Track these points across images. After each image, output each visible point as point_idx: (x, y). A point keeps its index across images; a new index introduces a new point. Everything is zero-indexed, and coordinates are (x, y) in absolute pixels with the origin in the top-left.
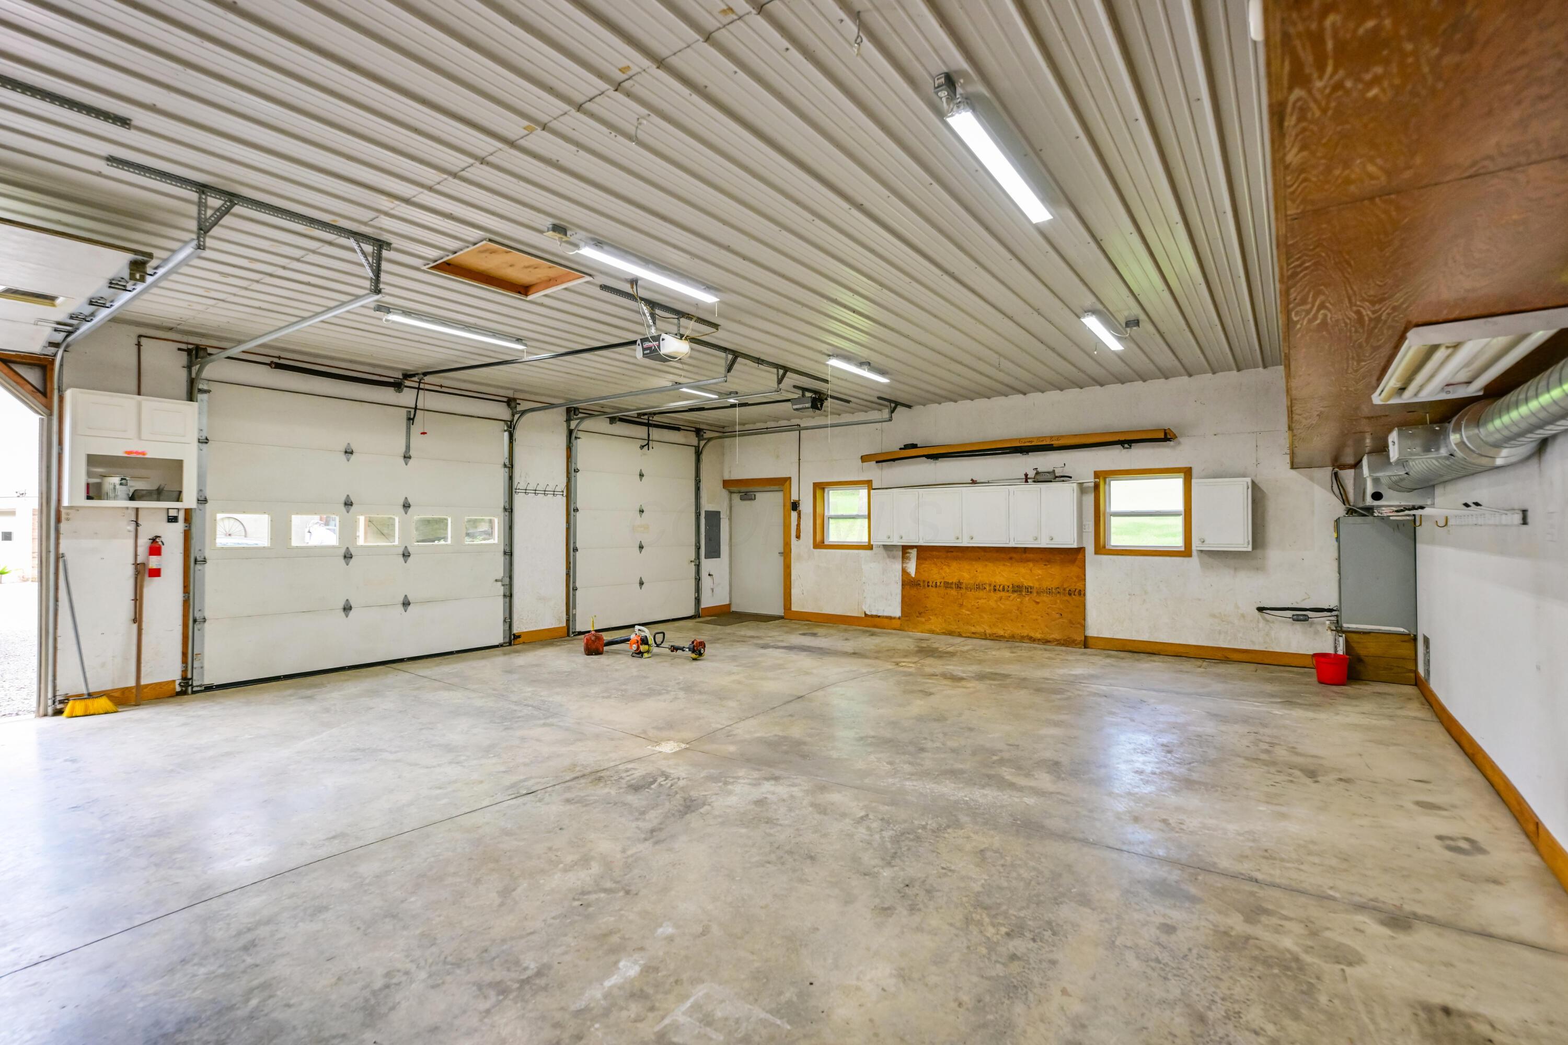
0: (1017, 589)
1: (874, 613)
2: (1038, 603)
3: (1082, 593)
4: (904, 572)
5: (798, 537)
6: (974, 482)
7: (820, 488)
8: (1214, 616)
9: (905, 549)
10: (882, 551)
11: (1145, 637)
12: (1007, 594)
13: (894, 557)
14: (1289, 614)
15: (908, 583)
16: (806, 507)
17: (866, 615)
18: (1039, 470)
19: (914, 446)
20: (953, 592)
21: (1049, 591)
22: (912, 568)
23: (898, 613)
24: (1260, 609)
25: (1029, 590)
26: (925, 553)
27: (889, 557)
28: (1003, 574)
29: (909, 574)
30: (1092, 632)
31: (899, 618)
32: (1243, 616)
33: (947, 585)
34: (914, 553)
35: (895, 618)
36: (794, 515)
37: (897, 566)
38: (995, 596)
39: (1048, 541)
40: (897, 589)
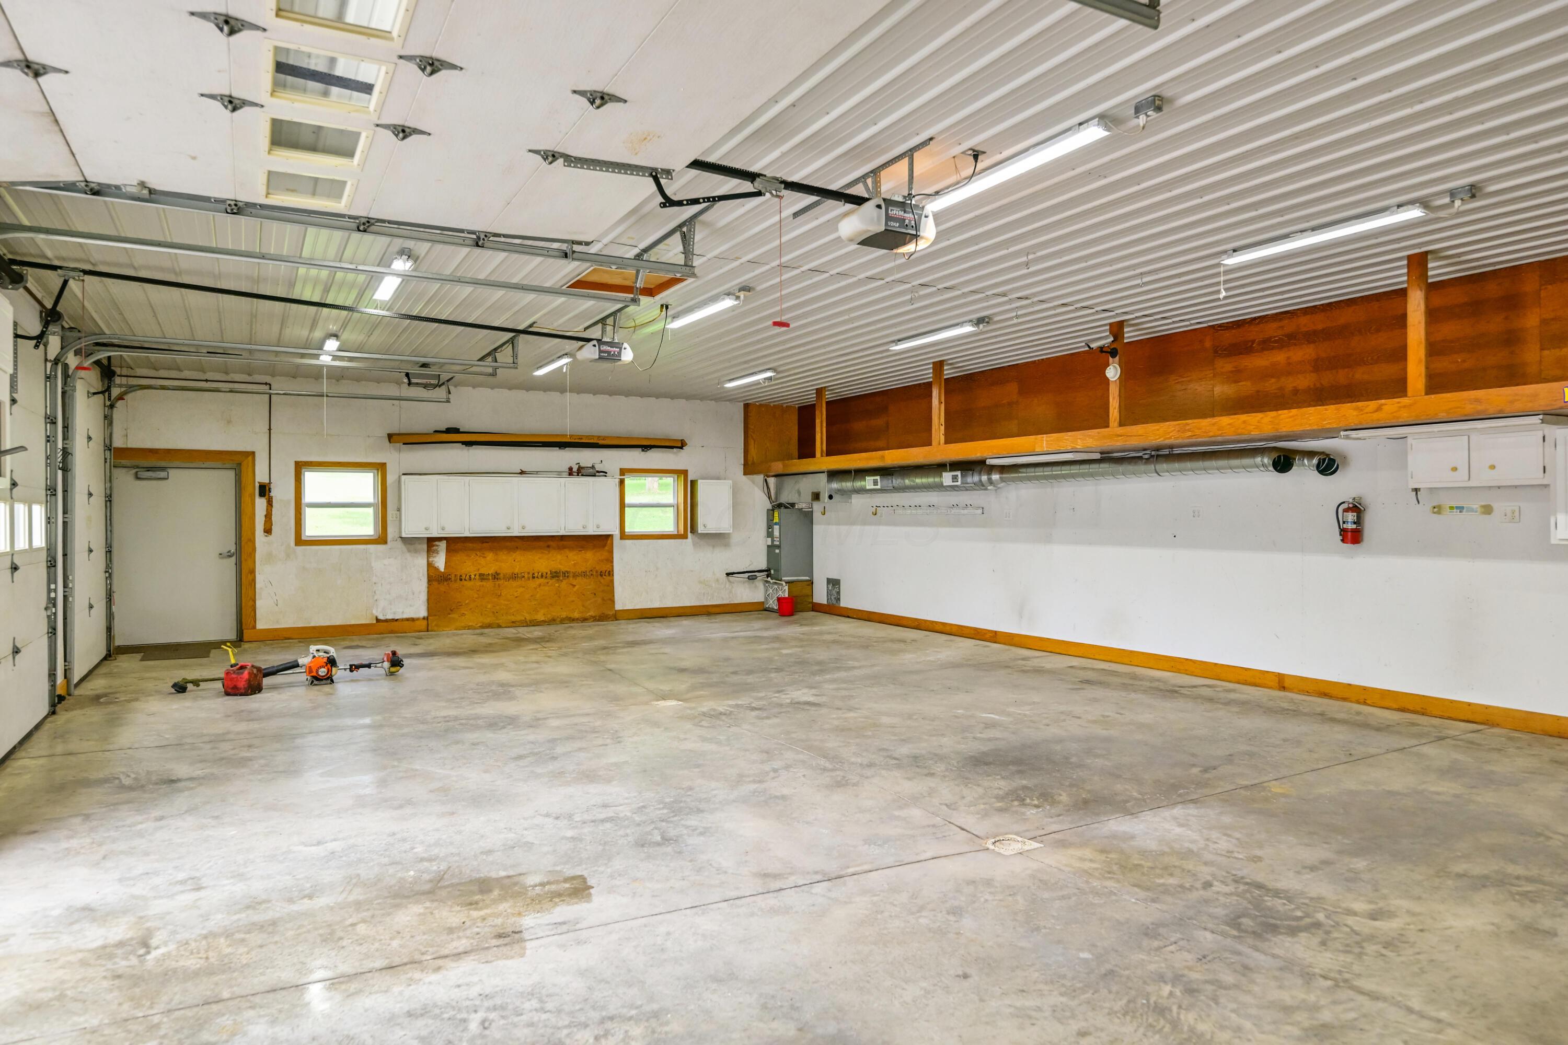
0: (555, 575)
1: (390, 617)
2: (574, 586)
3: (611, 573)
4: (430, 565)
5: (268, 531)
6: (522, 473)
7: (300, 467)
8: (700, 582)
9: (431, 542)
10: (400, 544)
11: (657, 605)
12: (546, 581)
13: (416, 551)
14: (747, 575)
15: (435, 579)
16: (282, 491)
17: (378, 620)
18: (582, 465)
19: (456, 431)
20: (489, 584)
21: (584, 574)
22: (440, 561)
23: (423, 613)
24: (728, 574)
25: (566, 574)
26: (456, 544)
27: (409, 551)
28: (543, 562)
29: (437, 569)
30: (618, 606)
31: (424, 618)
32: (717, 580)
33: (483, 577)
34: (443, 545)
35: (418, 619)
36: (260, 504)
37: (421, 561)
38: (533, 584)
39: (595, 529)
40: (420, 587)
